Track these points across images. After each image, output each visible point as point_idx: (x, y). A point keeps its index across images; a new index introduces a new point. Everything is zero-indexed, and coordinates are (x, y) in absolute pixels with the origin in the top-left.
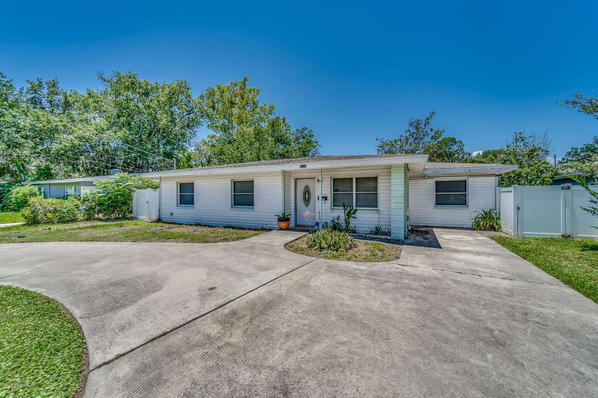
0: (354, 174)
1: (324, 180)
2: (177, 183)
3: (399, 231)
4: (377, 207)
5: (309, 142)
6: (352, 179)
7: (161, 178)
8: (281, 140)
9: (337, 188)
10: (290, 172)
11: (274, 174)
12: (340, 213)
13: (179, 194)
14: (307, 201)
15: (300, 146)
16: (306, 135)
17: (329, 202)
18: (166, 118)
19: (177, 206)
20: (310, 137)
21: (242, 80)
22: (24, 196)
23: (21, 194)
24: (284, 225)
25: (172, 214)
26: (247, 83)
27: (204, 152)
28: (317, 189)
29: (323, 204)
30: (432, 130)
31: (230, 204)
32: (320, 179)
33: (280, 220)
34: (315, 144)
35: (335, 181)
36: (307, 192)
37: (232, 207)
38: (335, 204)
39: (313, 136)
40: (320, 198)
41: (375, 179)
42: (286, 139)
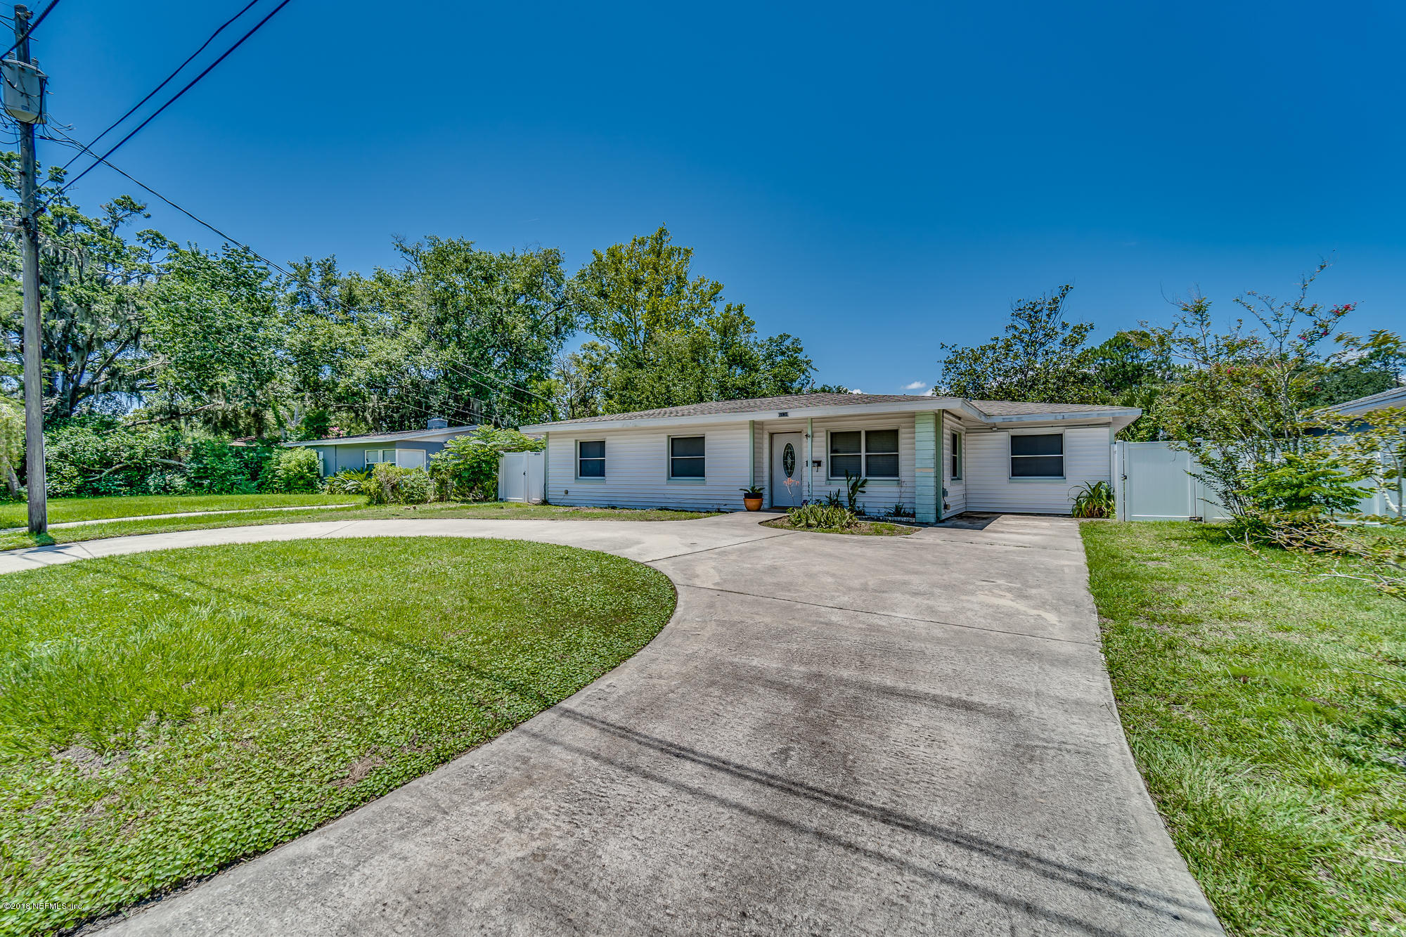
0: (862, 426)
1: (815, 435)
2: (576, 441)
3: (926, 508)
4: (897, 475)
5: (793, 363)
6: (860, 432)
7: (547, 434)
8: (741, 362)
9: (835, 447)
10: (761, 424)
11: (737, 426)
12: (841, 486)
13: (579, 459)
14: (789, 469)
15: (776, 370)
16: (788, 348)
17: (823, 470)
18: (523, 322)
19: (576, 478)
20: (796, 352)
21: (655, 233)
22: (299, 466)
23: (294, 463)
24: (753, 503)
25: (567, 492)
26: (665, 238)
27: (576, 380)
28: (805, 449)
29: (815, 473)
30: (1064, 326)
31: (666, 475)
32: (810, 433)
33: (748, 496)
34: (804, 366)
35: (834, 436)
36: (789, 453)
37: (669, 479)
38: (835, 471)
39: (801, 350)
40: (810, 463)
41: (894, 433)
42: (750, 359)
